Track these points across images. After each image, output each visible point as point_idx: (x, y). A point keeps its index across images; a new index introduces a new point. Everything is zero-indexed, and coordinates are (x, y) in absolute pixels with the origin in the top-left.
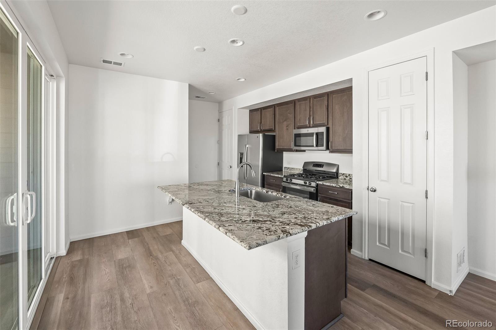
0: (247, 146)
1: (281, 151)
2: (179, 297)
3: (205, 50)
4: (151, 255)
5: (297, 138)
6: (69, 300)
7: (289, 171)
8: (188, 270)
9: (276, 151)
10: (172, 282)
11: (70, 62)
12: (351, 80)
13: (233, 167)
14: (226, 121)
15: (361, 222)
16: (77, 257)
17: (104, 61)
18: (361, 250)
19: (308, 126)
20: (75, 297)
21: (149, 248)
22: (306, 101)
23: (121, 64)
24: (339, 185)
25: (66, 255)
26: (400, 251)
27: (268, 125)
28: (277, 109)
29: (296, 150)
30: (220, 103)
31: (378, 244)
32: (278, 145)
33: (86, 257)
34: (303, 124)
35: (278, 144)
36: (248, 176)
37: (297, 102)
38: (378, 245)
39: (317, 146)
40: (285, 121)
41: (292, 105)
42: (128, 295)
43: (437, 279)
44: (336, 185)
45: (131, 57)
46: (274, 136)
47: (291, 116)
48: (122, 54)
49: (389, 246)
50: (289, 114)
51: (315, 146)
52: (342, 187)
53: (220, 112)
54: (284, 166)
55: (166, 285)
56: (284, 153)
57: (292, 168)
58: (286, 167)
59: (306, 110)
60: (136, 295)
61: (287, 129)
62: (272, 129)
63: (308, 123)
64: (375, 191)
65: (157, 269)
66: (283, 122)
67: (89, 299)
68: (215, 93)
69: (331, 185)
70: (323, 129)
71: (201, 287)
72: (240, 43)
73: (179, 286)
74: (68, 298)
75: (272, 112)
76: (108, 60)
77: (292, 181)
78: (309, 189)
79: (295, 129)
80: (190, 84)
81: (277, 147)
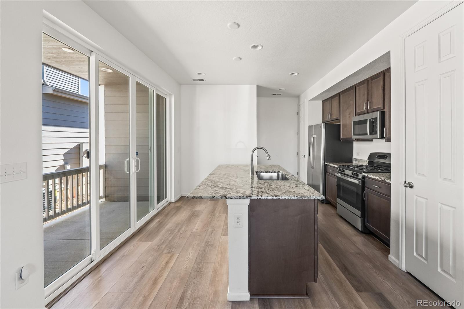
0: (314, 136)
1: (349, 143)
2: (206, 239)
3: (241, 59)
4: (213, 213)
5: (355, 126)
6: (159, 223)
7: (358, 163)
8: (225, 227)
9: (341, 141)
10: (210, 230)
11: (180, 84)
14: (302, 113)
16: (178, 204)
17: (194, 80)
18: (398, 257)
19: (366, 112)
20: (162, 222)
21: (215, 209)
22: (364, 84)
23: (203, 80)
24: (381, 179)
25: (175, 202)
26: (439, 270)
27: (335, 114)
28: (342, 96)
29: (357, 139)
30: (298, 97)
31: (415, 254)
32: (343, 135)
33: (182, 205)
34: (362, 111)
35: (343, 133)
37: (357, 86)
38: (414, 256)
39: (371, 134)
40: (348, 108)
42: (183, 229)
44: (378, 178)
45: (204, 74)
46: (340, 126)
47: (352, 103)
48: (199, 74)
49: (426, 259)
50: (350, 101)
51: (368, 134)
52: (383, 181)
53: (299, 105)
55: (206, 230)
56: (354, 142)
57: (360, 160)
58: (355, 159)
59: (364, 95)
60: (186, 230)
61: (349, 117)
62: (338, 118)
63: (366, 109)
64: (411, 187)
65: (209, 221)
66: (346, 110)
67: (167, 225)
68: (285, 89)
69: (374, 177)
70: (378, 115)
71: (223, 239)
72: (260, 48)
73: (212, 233)
74: (159, 222)
76: (195, 79)
77: (344, 171)
78: (357, 182)
79: (355, 116)
80: (258, 85)
81: (342, 137)
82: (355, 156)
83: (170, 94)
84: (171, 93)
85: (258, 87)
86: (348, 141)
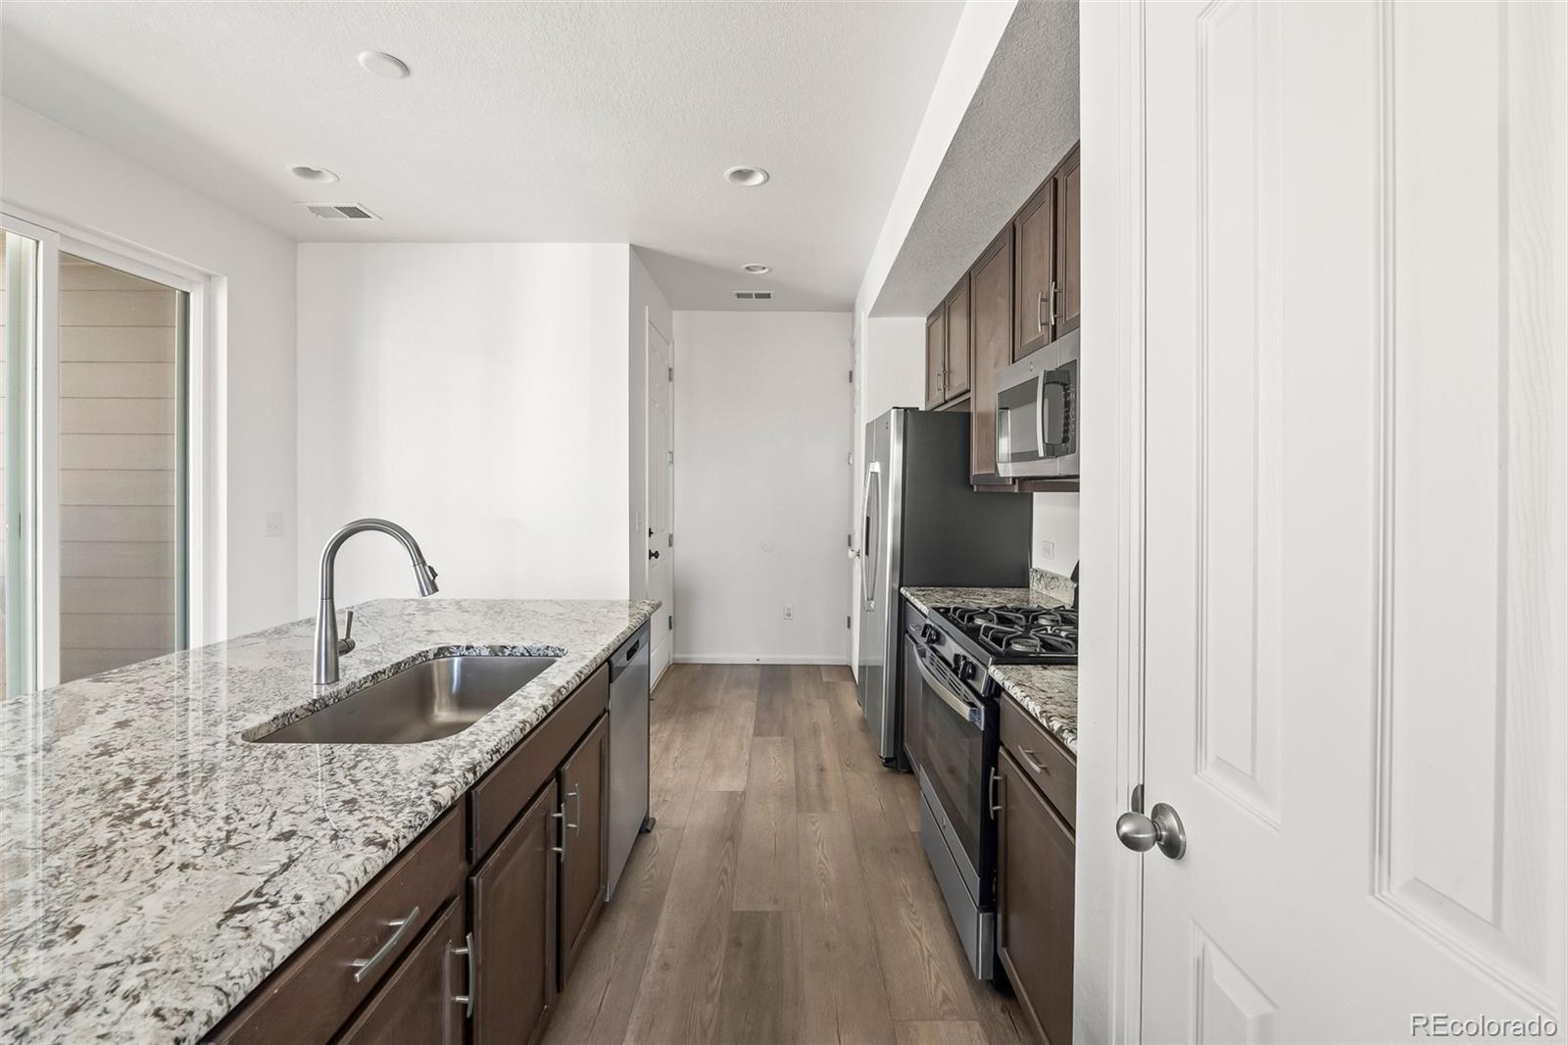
9: (973, 489)
22: (1043, 202)
23: (360, 213)
32: (978, 463)
34: (1033, 338)
35: (977, 455)
39: (1051, 450)
40: (992, 335)
47: (1004, 306)
51: (1041, 454)
54: (1035, 564)
58: (1037, 572)
59: (1041, 257)
62: (964, 387)
63: (1045, 324)
66: (988, 344)
76: (320, 204)
78: (963, 709)
79: (1014, 362)
80: (636, 244)
82: (1037, 558)
83: (209, 277)
84: (213, 272)
85: (640, 254)
86: (994, 490)
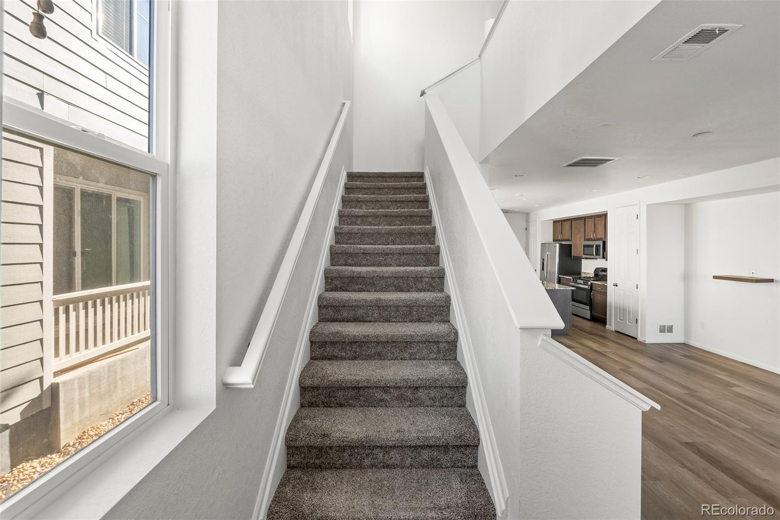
0: (547, 253)
1: (578, 260)
5: (585, 248)
7: (586, 275)
9: (573, 258)
12: (607, 211)
13: (537, 271)
14: (532, 230)
15: (611, 306)
18: (610, 325)
19: (593, 240)
22: (592, 219)
24: (602, 283)
26: (628, 323)
27: (567, 235)
28: (573, 222)
29: (585, 258)
30: (527, 214)
31: (618, 319)
34: (590, 238)
35: (574, 252)
36: (548, 278)
37: (586, 219)
38: (618, 321)
41: (583, 221)
43: (641, 336)
44: (600, 283)
46: (571, 245)
47: (583, 230)
49: (623, 320)
50: (580, 227)
51: (595, 255)
52: (603, 285)
53: (528, 221)
54: (582, 271)
56: (582, 260)
57: (588, 273)
59: (591, 226)
61: (579, 240)
62: (568, 238)
63: (593, 236)
64: (617, 286)
66: (577, 234)
69: (598, 283)
70: (601, 243)
75: (570, 225)
77: (577, 281)
78: (587, 287)
79: (585, 241)
81: (573, 255)
82: (583, 270)
86: (578, 258)
